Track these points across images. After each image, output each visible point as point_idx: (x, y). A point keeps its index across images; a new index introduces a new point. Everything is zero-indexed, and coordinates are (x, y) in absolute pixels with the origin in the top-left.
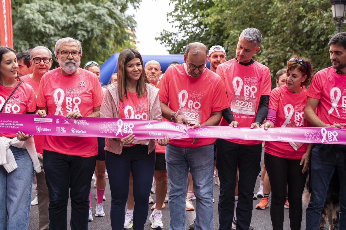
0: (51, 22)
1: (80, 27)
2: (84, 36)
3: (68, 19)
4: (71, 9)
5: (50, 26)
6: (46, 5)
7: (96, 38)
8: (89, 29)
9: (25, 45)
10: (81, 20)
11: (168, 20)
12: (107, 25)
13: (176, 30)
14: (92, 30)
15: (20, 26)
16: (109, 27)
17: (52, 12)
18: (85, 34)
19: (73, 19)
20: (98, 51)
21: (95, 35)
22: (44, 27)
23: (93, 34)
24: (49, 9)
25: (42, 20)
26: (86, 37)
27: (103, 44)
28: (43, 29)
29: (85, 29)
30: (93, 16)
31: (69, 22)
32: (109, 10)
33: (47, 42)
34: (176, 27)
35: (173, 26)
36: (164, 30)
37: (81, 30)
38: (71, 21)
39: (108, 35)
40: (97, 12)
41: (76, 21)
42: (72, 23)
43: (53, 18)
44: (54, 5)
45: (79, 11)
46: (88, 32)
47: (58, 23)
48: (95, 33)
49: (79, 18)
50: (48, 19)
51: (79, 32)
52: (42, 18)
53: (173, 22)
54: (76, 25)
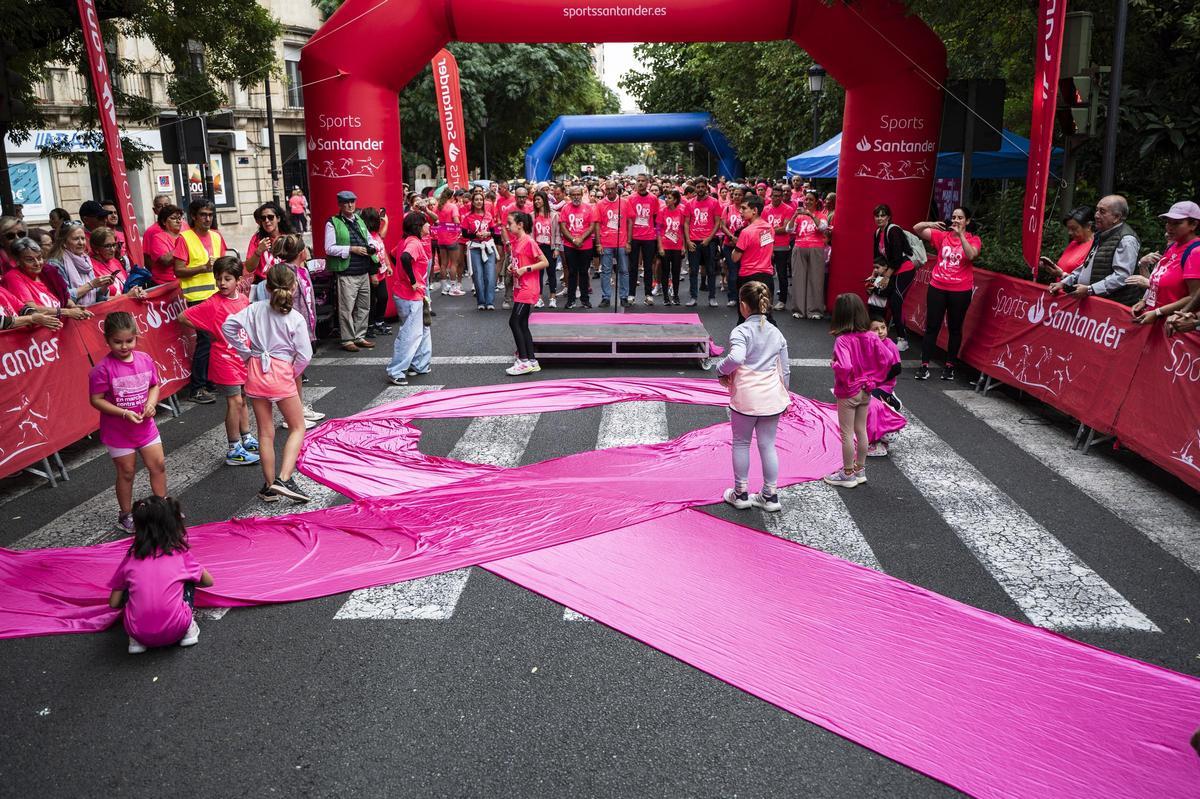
0: (471, 76)
1: (511, 80)
2: (516, 92)
3: (493, 70)
4: (496, 48)
5: (470, 81)
6: (462, 49)
7: (533, 94)
8: (523, 82)
10: (511, 68)
11: (636, 55)
12: (547, 73)
14: (528, 82)
16: (552, 75)
17: (470, 59)
18: (519, 89)
19: (500, 69)
21: (532, 90)
23: (528, 88)
24: (466, 55)
26: (520, 94)
27: (544, 100)
29: (518, 81)
30: (527, 62)
32: (551, 51)
34: (649, 65)
35: (644, 65)
36: (631, 71)
37: (510, 83)
38: (498, 72)
39: (549, 88)
40: (533, 57)
41: (504, 71)
42: (500, 75)
43: (473, 70)
44: (474, 50)
45: (507, 53)
46: (521, 85)
47: (480, 74)
48: (531, 86)
49: (508, 65)
50: (467, 71)
51: (509, 87)
53: (645, 57)
54: (505, 76)
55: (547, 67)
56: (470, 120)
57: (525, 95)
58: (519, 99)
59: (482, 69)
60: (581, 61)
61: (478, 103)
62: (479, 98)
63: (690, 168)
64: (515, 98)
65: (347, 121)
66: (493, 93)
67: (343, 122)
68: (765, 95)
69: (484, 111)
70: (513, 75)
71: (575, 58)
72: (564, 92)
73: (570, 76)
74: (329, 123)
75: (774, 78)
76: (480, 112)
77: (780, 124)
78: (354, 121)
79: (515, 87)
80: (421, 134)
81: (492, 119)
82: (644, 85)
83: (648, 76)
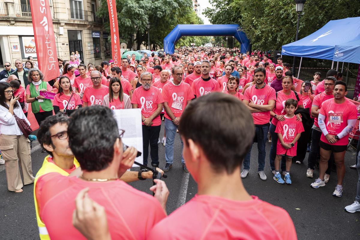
0: (142, 7)
1: (159, 9)
2: (161, 15)
3: (152, 5)
5: (142, 10)
7: (168, 15)
8: (163, 10)
9: (129, 21)
10: (159, 5)
11: (210, 1)
12: (173, 7)
13: (215, 8)
14: (165, 11)
15: (126, 10)
16: (175, 8)
18: (162, 14)
19: (154, 5)
20: (169, 22)
21: (167, 14)
22: (139, 10)
23: (166, 13)
25: (138, 6)
26: (162, 15)
27: (172, 18)
28: (138, 12)
29: (161, 10)
30: (166, 2)
31: (152, 6)
33: (141, 18)
34: (214, 6)
35: (212, 5)
36: (207, 8)
37: (159, 11)
38: (154, 6)
39: (174, 13)
41: (156, 6)
42: (154, 7)
43: (143, 5)
46: (163, 12)
47: (146, 7)
48: (167, 12)
50: (141, 5)
51: (158, 13)
52: (137, 5)
53: (213, 3)
54: (156, 8)
55: (173, 5)
56: (142, 26)
57: (164, 16)
58: (162, 18)
59: (147, 5)
60: (188, 3)
61: (145, 19)
62: (146, 17)
63: (226, 45)
64: (160, 17)
66: (153, 15)
69: (148, 22)
70: (160, 8)
71: (186, 2)
72: (181, 16)
73: (183, 9)
76: (146, 22)
79: (160, 13)
80: (123, 31)
81: (152, 26)
82: (212, 13)
83: (214, 10)
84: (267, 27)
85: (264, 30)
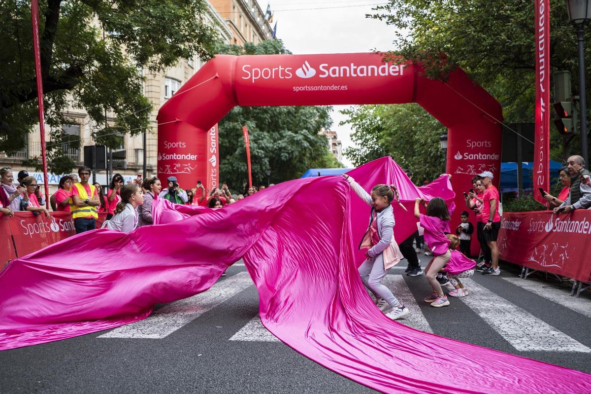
0: (262, 148)
1: (283, 151)
2: (286, 157)
3: (274, 145)
4: (276, 135)
5: (262, 151)
6: (258, 135)
7: (295, 158)
8: (290, 152)
9: (244, 166)
10: (284, 145)
11: (352, 139)
12: (303, 147)
13: (359, 147)
14: (292, 152)
15: (241, 152)
16: (305, 148)
17: (262, 140)
18: (287, 156)
19: (278, 145)
20: (297, 167)
21: (294, 156)
22: (258, 152)
23: (292, 155)
24: (260, 138)
26: (288, 158)
27: (301, 161)
28: (256, 154)
29: (287, 151)
30: (292, 142)
31: (275, 147)
32: (305, 136)
33: (259, 162)
34: (358, 144)
35: (356, 144)
36: (349, 147)
37: (283, 152)
38: (277, 146)
39: (304, 155)
40: (295, 139)
41: (280, 146)
42: (277, 148)
43: (263, 145)
44: (264, 135)
45: (282, 137)
46: (289, 154)
47: (267, 147)
48: (294, 154)
49: (282, 143)
50: (260, 146)
51: (282, 154)
52: (256, 145)
53: (356, 140)
54: (280, 149)
55: (303, 144)
56: (261, 171)
57: (291, 159)
58: (287, 160)
59: (268, 145)
60: (322, 142)
61: (266, 163)
62: (266, 160)
64: (285, 160)
65: (178, 145)
66: (274, 158)
67: (176, 145)
68: (419, 155)
69: (268, 167)
70: (284, 148)
71: (319, 141)
72: (313, 158)
73: (317, 150)
74: (169, 145)
75: (423, 145)
76: (266, 167)
77: (428, 169)
78: (181, 144)
79: (285, 154)
80: (235, 179)
81: (273, 172)
82: (356, 154)
83: (359, 150)
84: (421, 167)
85: (417, 170)
